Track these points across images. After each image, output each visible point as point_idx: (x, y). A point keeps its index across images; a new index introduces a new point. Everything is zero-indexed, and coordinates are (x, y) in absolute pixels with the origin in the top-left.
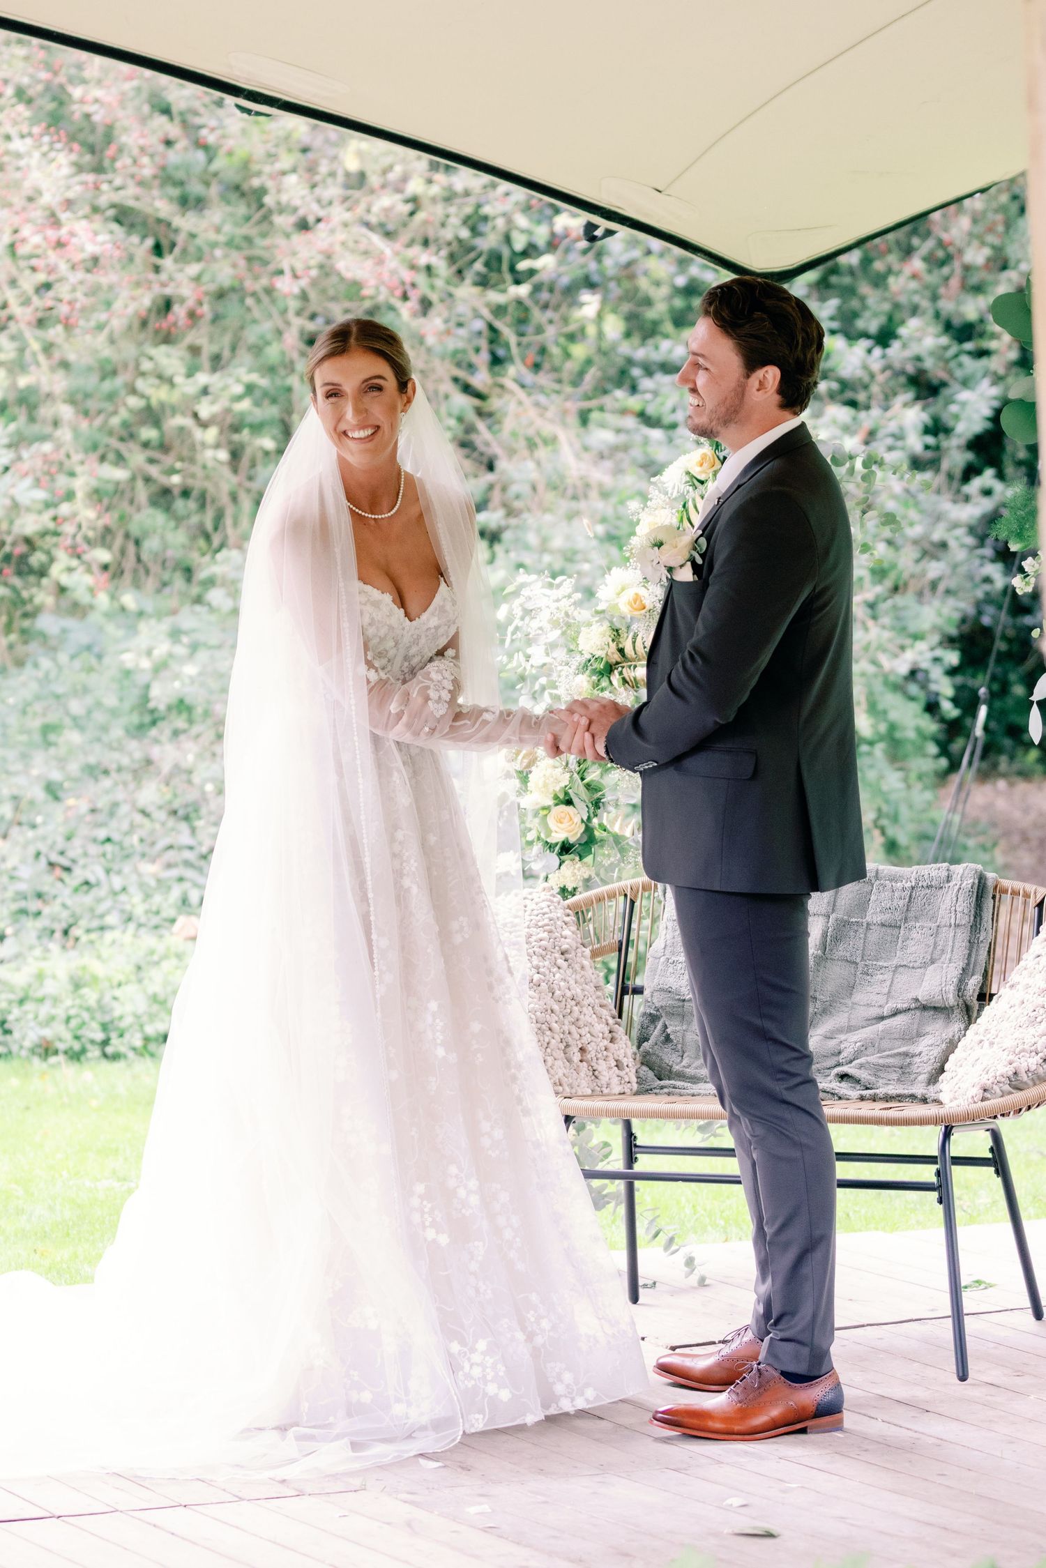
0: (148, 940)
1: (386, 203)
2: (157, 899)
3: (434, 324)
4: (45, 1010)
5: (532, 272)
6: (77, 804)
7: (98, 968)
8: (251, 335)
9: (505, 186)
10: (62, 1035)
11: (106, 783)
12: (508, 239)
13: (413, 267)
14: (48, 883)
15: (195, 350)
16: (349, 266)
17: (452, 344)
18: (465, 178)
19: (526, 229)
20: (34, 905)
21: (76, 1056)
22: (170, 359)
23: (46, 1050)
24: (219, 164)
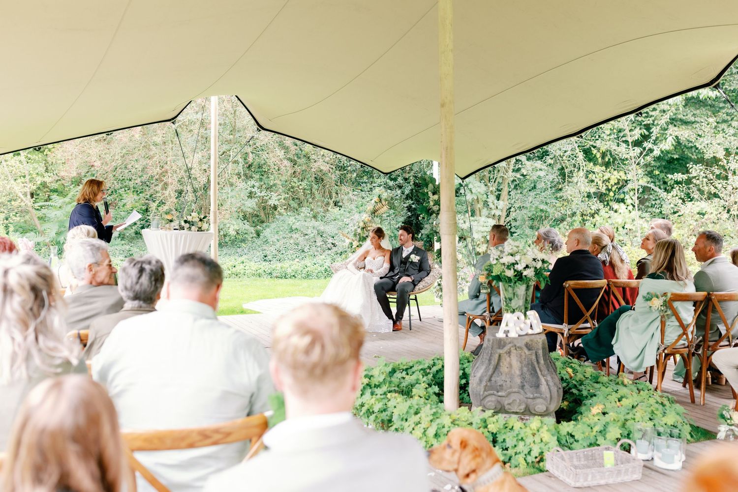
0: (291, 262)
1: (327, 159)
2: (293, 256)
3: (333, 176)
4: (277, 271)
5: (347, 169)
6: (281, 242)
7: (284, 266)
8: (307, 177)
9: (344, 157)
10: (279, 275)
11: (285, 239)
12: (344, 165)
13: (330, 167)
14: (277, 253)
15: (299, 178)
16: (322, 168)
17: (335, 179)
18: (338, 156)
19: (347, 163)
20: (275, 256)
21: (281, 278)
22: (295, 180)
23: (277, 277)
24: (303, 152)
